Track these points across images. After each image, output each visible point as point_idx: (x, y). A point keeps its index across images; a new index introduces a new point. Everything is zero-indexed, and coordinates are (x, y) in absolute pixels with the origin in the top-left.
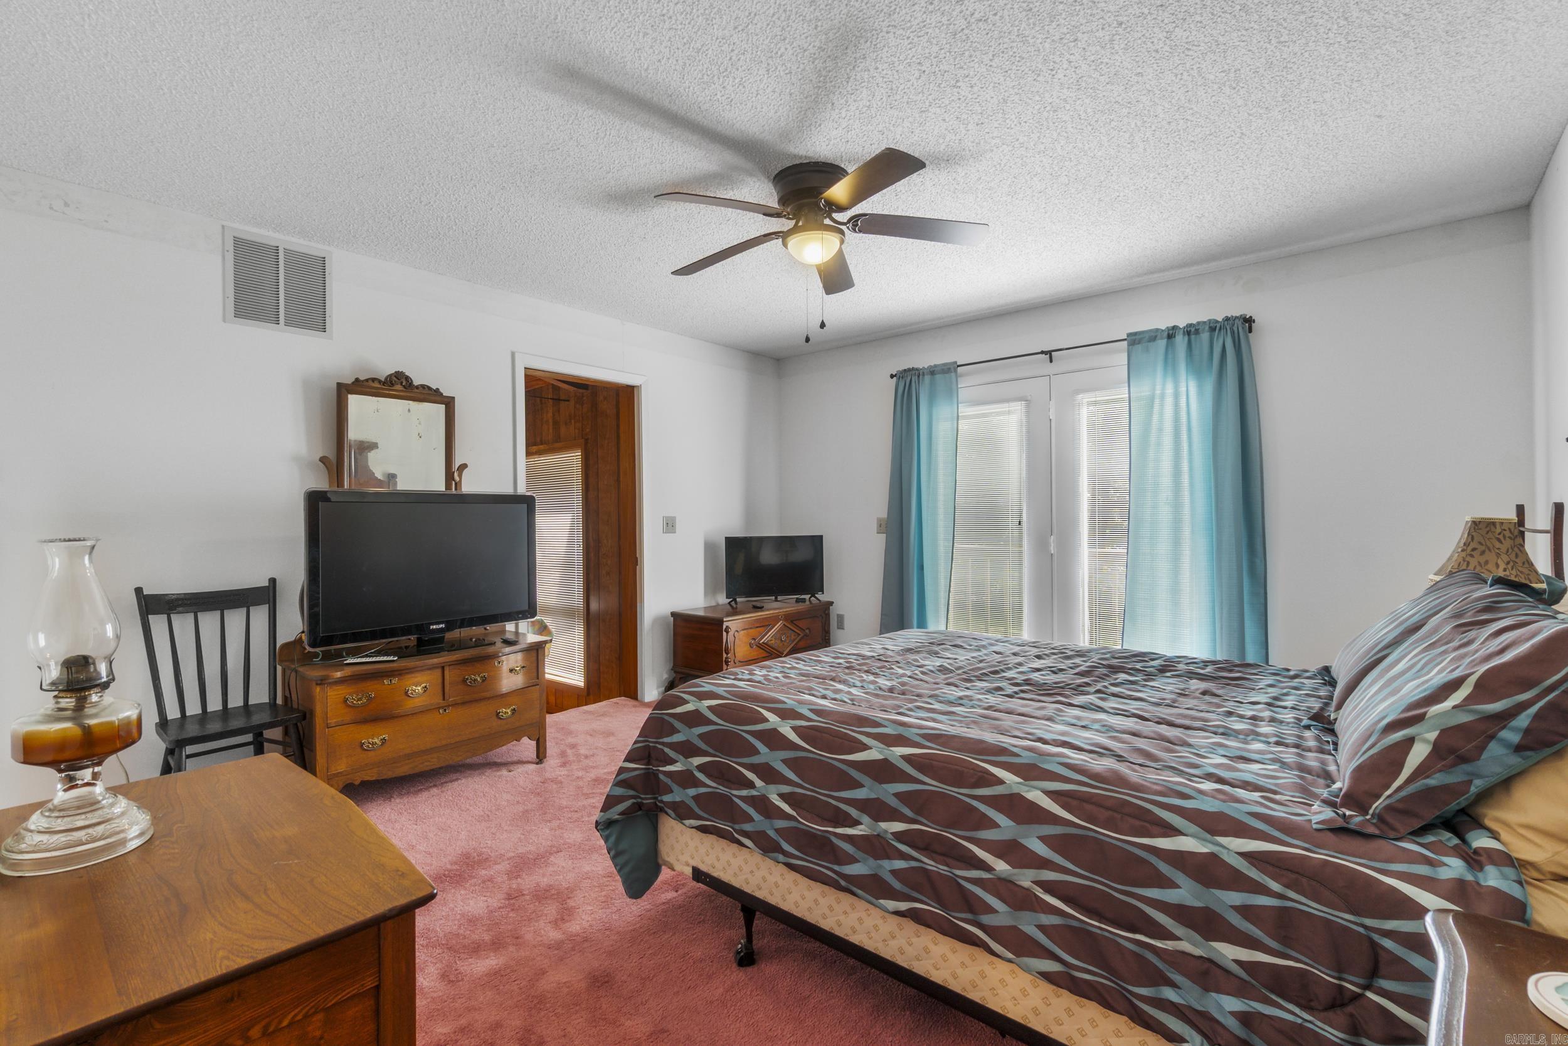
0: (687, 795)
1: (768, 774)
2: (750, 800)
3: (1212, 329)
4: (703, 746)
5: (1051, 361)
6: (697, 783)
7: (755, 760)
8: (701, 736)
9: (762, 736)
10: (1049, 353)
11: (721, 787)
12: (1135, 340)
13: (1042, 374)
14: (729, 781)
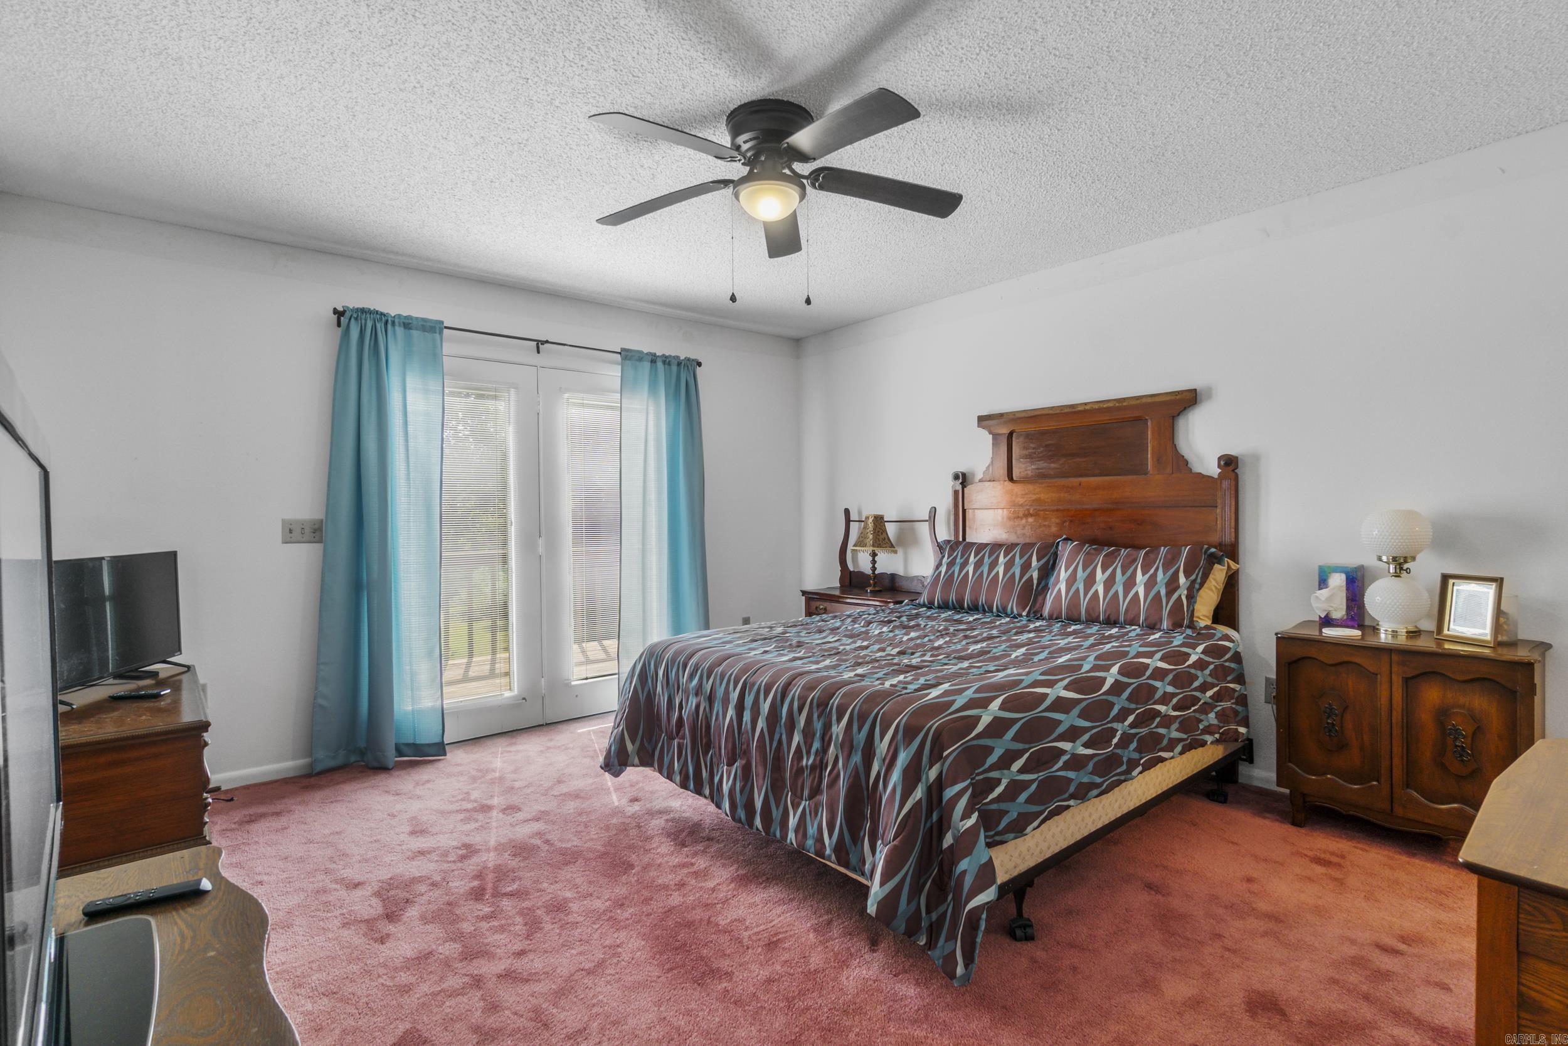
0: (1020, 804)
1: (1072, 734)
2: (1067, 766)
3: (679, 364)
4: (1020, 746)
5: (538, 352)
6: (1025, 785)
7: (1061, 729)
8: (1014, 739)
9: (1054, 707)
10: (539, 343)
11: (1041, 774)
12: (626, 355)
13: (531, 363)
14: (1047, 762)
